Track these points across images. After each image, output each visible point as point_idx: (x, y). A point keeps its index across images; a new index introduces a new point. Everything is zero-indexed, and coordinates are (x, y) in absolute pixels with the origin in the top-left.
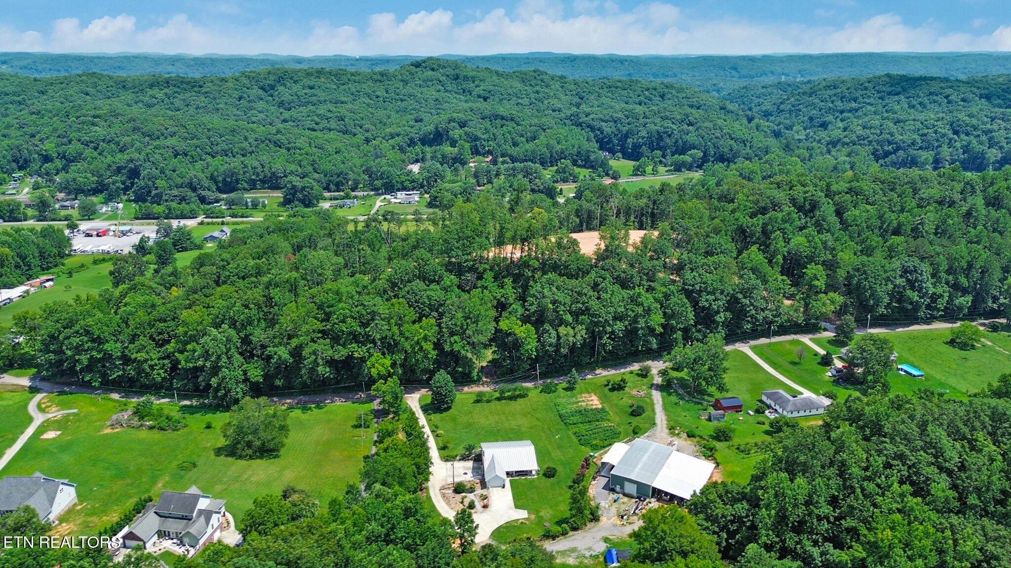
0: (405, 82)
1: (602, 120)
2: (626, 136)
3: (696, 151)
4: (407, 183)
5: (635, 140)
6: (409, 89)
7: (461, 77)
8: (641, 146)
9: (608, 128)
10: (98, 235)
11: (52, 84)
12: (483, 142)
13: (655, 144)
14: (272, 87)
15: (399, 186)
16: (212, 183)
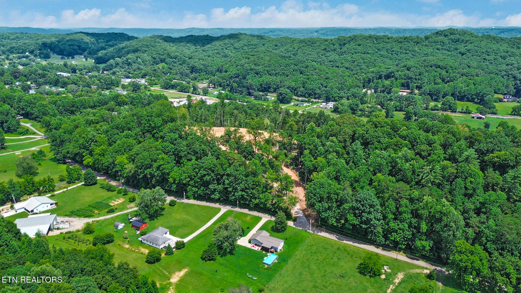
15: (333, 99)
16: (260, 87)
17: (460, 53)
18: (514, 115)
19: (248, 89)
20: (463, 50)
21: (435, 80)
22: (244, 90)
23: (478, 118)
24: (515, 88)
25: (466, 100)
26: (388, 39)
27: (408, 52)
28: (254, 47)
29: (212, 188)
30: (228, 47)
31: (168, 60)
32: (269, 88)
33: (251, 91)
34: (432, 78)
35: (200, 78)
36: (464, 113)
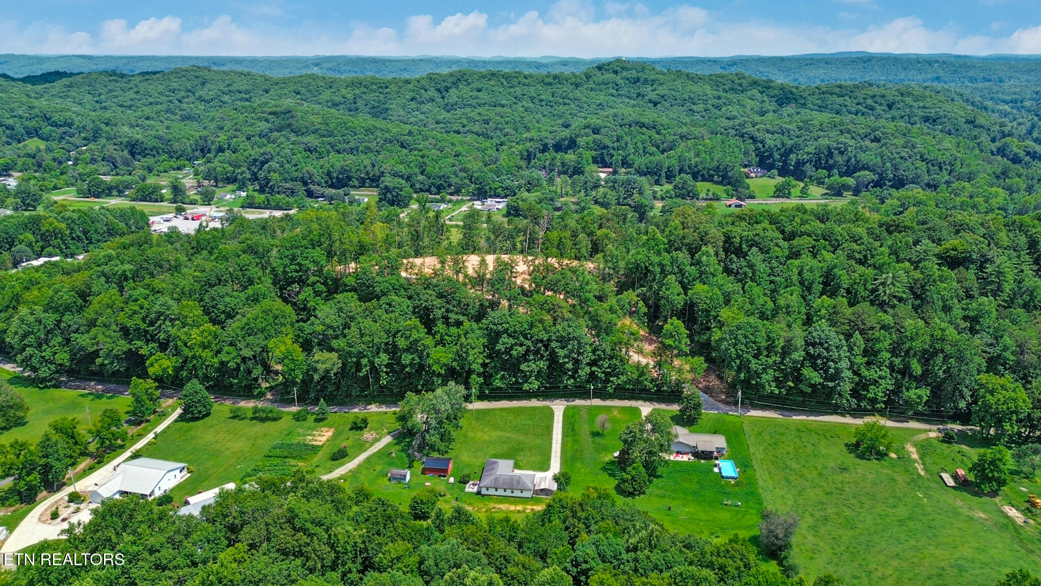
0: (577, 85)
1: (768, 131)
2: (791, 151)
3: (867, 172)
4: (499, 191)
5: (799, 157)
6: (577, 93)
7: (642, 80)
8: (804, 164)
9: (771, 141)
10: (193, 219)
11: (277, 84)
12: (612, 151)
13: (823, 162)
14: (447, 89)
15: (492, 193)
16: (327, 178)
17: (650, 101)
18: (778, 197)
19: (305, 183)
20: (653, 96)
21: (645, 148)
22: (298, 186)
23: (736, 206)
24: (757, 156)
25: (700, 178)
26: (526, 78)
27: (567, 101)
28: (245, 96)
29: (527, 369)
30: (184, 98)
31: (47, 129)
32: (349, 178)
33: (312, 187)
34: (640, 146)
35: (162, 169)
36: (711, 199)
